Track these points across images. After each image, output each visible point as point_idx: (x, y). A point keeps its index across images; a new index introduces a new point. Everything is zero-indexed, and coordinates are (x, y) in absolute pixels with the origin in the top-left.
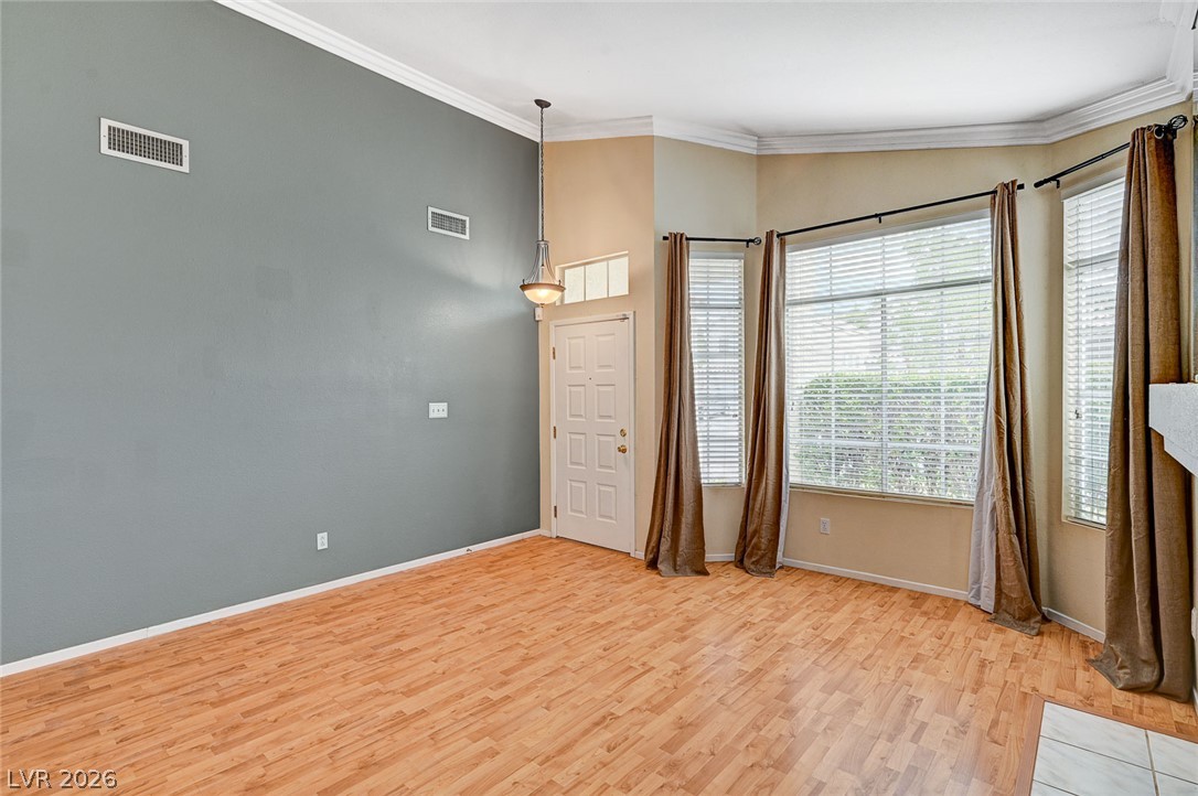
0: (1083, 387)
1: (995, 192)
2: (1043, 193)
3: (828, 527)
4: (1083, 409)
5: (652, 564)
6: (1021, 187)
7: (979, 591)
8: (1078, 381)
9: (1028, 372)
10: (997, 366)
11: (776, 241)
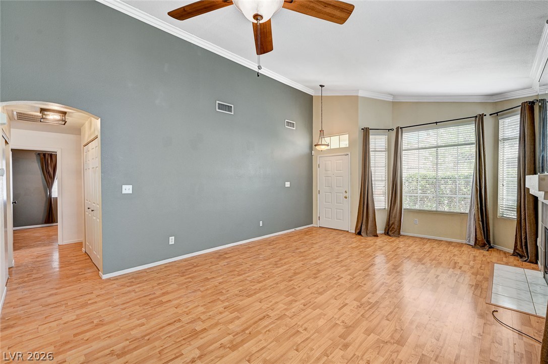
0: (505, 177)
1: (476, 117)
2: (493, 117)
3: (417, 222)
4: (505, 184)
5: (359, 234)
6: (485, 115)
7: (470, 240)
8: (503, 175)
9: (487, 172)
10: (476, 170)
11: (400, 129)
